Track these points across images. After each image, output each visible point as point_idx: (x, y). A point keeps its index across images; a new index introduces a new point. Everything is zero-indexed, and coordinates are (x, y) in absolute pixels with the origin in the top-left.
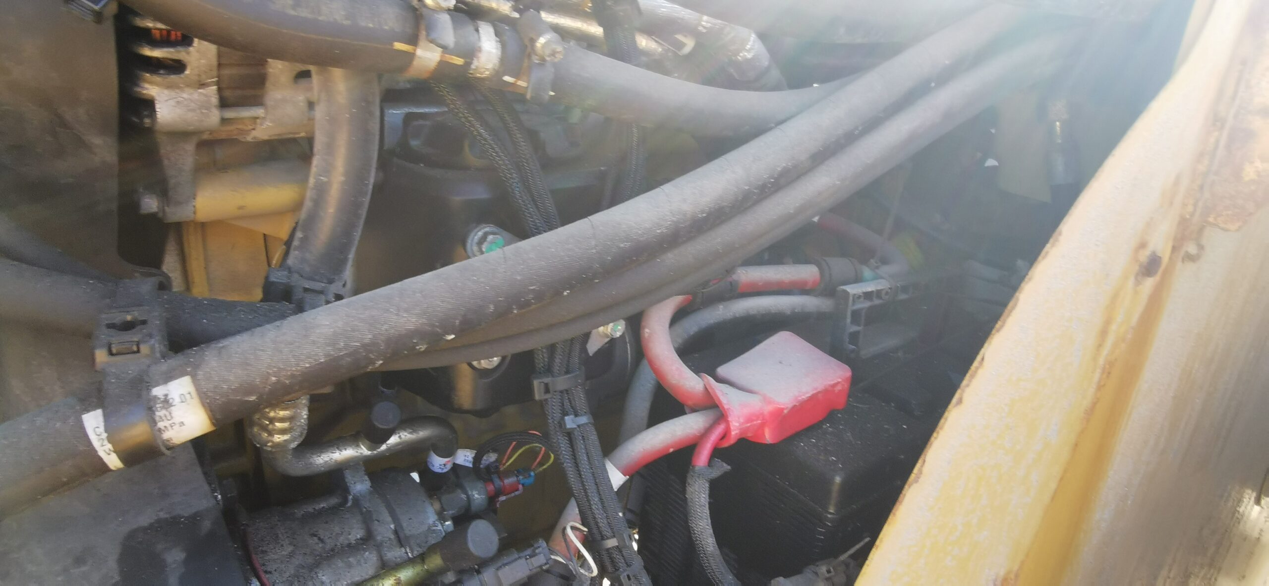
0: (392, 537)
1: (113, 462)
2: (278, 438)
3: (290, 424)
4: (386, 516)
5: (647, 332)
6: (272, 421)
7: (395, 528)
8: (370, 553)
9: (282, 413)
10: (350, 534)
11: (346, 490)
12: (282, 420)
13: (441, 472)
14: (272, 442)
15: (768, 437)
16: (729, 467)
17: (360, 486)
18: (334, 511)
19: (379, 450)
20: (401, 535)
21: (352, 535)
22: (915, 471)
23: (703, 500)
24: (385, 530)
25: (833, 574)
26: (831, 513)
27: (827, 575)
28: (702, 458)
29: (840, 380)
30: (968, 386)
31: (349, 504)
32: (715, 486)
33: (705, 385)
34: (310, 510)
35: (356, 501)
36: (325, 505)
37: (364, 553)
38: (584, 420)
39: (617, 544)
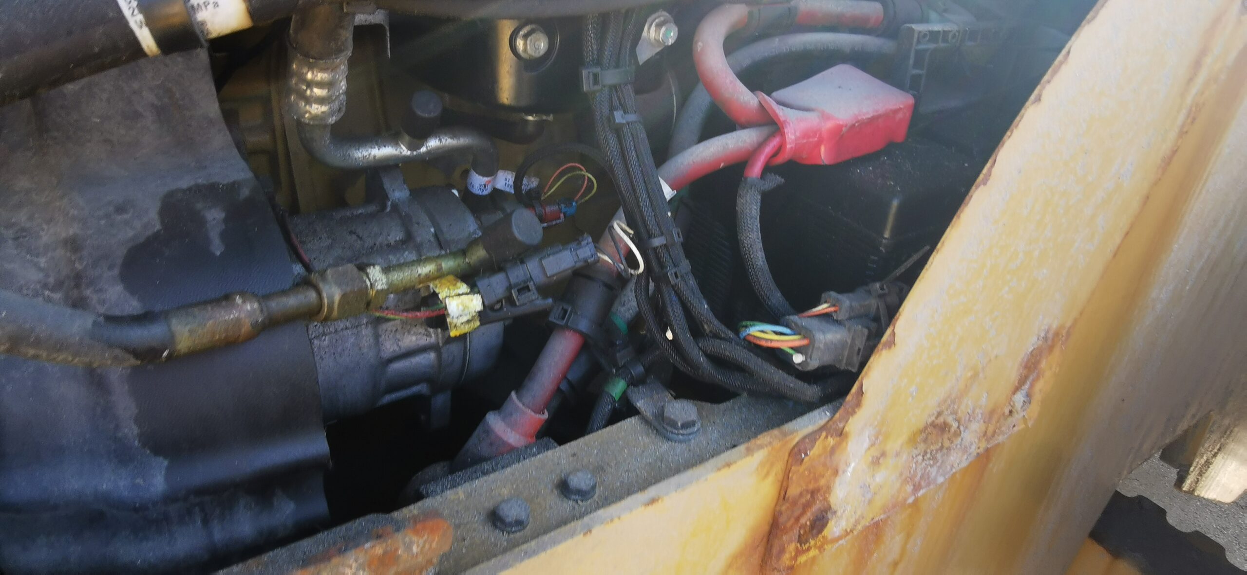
0: (432, 239)
1: (146, 39)
2: (316, 109)
3: (329, 91)
4: (425, 219)
5: (700, 46)
6: (310, 84)
7: (435, 231)
8: (409, 253)
9: (321, 76)
10: (389, 235)
11: (386, 197)
12: (320, 85)
13: (481, 194)
14: (310, 113)
15: (824, 155)
16: (783, 180)
17: (398, 193)
18: (372, 216)
19: (418, 151)
20: (441, 239)
21: (391, 236)
22: (985, 171)
23: (754, 212)
24: (426, 232)
25: (886, 291)
26: (886, 239)
27: (880, 292)
28: (756, 170)
29: (902, 106)
30: (1049, 82)
31: (388, 209)
32: (768, 199)
33: (760, 102)
34: (348, 213)
35: (395, 207)
36: (363, 211)
37: (404, 253)
38: (632, 117)
39: (665, 242)
